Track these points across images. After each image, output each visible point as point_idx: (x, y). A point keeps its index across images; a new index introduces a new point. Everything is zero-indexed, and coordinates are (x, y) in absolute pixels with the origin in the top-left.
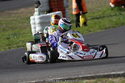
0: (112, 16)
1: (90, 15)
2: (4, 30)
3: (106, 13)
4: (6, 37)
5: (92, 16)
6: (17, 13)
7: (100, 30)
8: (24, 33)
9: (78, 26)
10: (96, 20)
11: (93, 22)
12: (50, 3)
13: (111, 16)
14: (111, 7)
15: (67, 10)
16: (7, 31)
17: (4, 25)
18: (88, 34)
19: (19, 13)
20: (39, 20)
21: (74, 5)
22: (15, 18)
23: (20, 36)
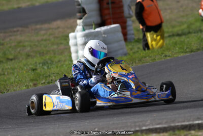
2: (29, 56)
3: (193, 27)
4: (30, 68)
5: (171, 32)
6: (49, 29)
8: (59, 61)
9: (146, 49)
10: (177, 38)
11: (171, 42)
12: (101, 11)
13: (201, 31)
14: (201, 16)
15: (129, 22)
16: (32, 58)
17: (29, 49)
18: (163, 60)
19: (52, 29)
20: (84, 38)
22: (45, 37)
23: (54, 66)
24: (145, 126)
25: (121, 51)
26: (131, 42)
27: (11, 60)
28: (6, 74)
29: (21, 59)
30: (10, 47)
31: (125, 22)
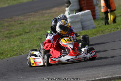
2: (38, 30)
4: (38, 38)
6: (50, 13)
12: (80, 1)
15: (97, 8)
16: (40, 31)
17: (38, 25)
18: (116, 31)
19: (52, 13)
22: (48, 18)
24: (98, 77)
25: (91, 26)
26: (98, 20)
27: (28, 33)
28: (24, 41)
29: (33, 32)
30: (27, 25)
31: (94, 8)
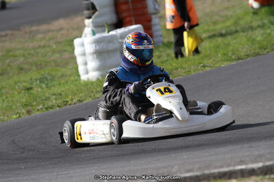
0: (256, 29)
1: (206, 28)
2: (21, 69)
3: (242, 22)
4: (23, 86)
5: (213, 30)
6: (49, 31)
7: (226, 64)
8: (62, 76)
9: (179, 56)
10: (220, 40)
11: (212, 45)
13: (252, 28)
14: (252, 7)
15: (155, 20)
16: (26, 72)
17: (22, 59)
18: (201, 72)
19: (53, 31)
20: (94, 45)
21: (169, 9)
22: (42, 43)
23: (55, 83)
26: (158, 47)
29: (11, 74)
31: (150, 20)
